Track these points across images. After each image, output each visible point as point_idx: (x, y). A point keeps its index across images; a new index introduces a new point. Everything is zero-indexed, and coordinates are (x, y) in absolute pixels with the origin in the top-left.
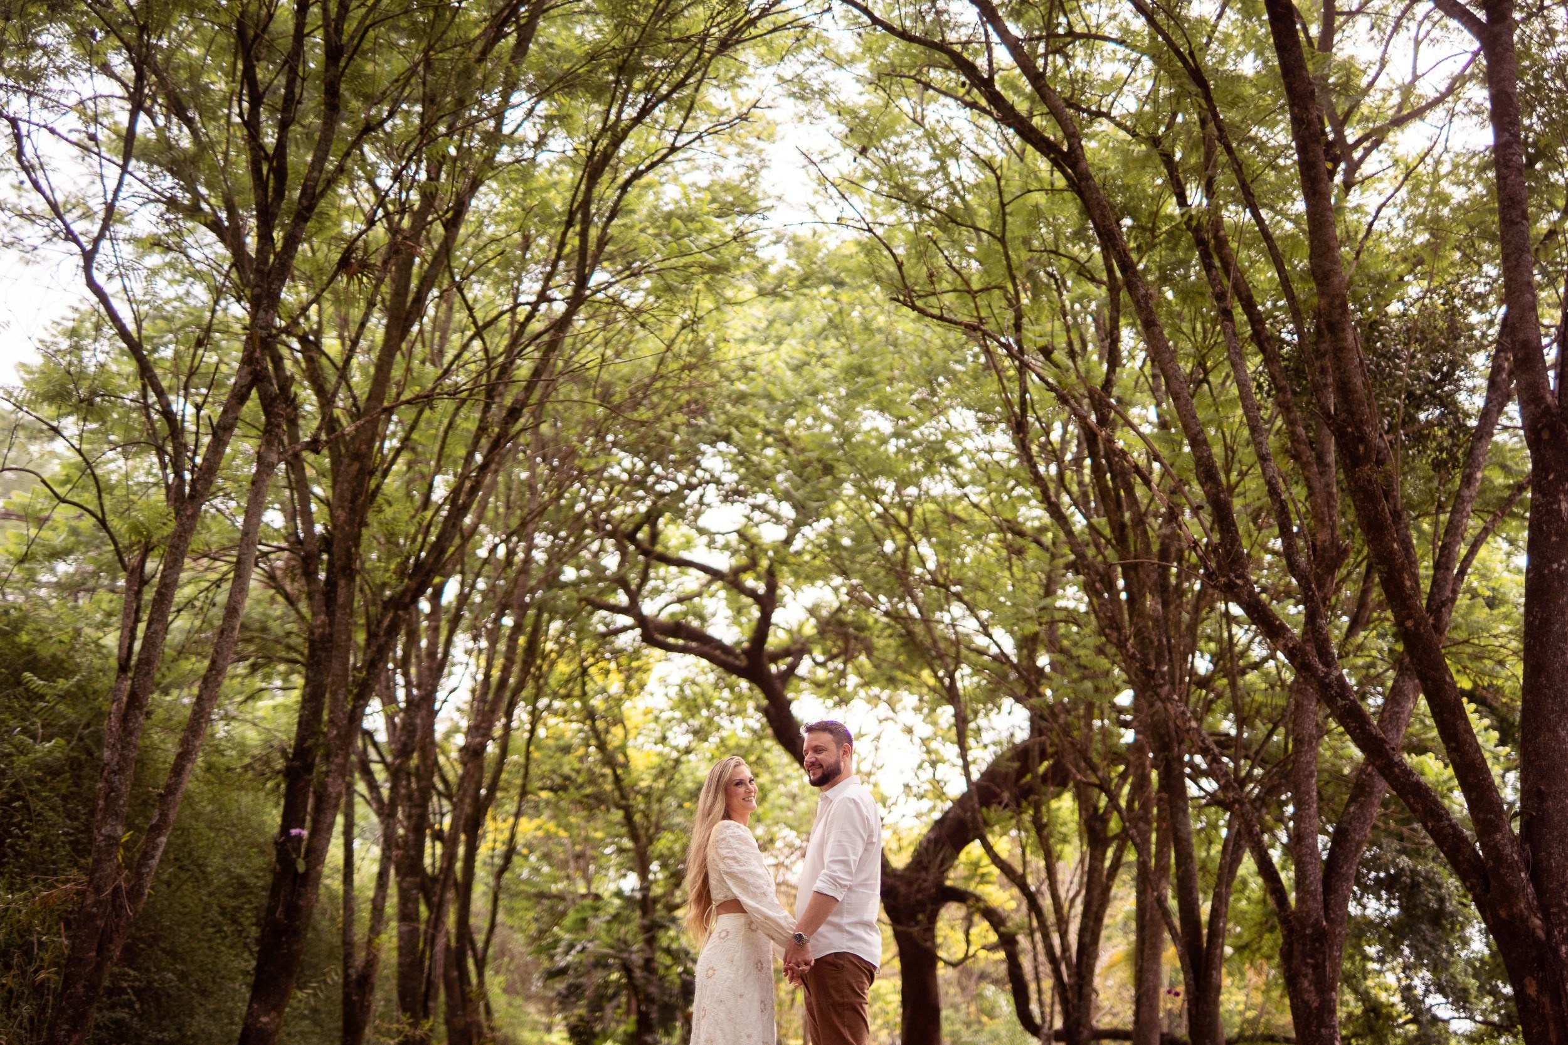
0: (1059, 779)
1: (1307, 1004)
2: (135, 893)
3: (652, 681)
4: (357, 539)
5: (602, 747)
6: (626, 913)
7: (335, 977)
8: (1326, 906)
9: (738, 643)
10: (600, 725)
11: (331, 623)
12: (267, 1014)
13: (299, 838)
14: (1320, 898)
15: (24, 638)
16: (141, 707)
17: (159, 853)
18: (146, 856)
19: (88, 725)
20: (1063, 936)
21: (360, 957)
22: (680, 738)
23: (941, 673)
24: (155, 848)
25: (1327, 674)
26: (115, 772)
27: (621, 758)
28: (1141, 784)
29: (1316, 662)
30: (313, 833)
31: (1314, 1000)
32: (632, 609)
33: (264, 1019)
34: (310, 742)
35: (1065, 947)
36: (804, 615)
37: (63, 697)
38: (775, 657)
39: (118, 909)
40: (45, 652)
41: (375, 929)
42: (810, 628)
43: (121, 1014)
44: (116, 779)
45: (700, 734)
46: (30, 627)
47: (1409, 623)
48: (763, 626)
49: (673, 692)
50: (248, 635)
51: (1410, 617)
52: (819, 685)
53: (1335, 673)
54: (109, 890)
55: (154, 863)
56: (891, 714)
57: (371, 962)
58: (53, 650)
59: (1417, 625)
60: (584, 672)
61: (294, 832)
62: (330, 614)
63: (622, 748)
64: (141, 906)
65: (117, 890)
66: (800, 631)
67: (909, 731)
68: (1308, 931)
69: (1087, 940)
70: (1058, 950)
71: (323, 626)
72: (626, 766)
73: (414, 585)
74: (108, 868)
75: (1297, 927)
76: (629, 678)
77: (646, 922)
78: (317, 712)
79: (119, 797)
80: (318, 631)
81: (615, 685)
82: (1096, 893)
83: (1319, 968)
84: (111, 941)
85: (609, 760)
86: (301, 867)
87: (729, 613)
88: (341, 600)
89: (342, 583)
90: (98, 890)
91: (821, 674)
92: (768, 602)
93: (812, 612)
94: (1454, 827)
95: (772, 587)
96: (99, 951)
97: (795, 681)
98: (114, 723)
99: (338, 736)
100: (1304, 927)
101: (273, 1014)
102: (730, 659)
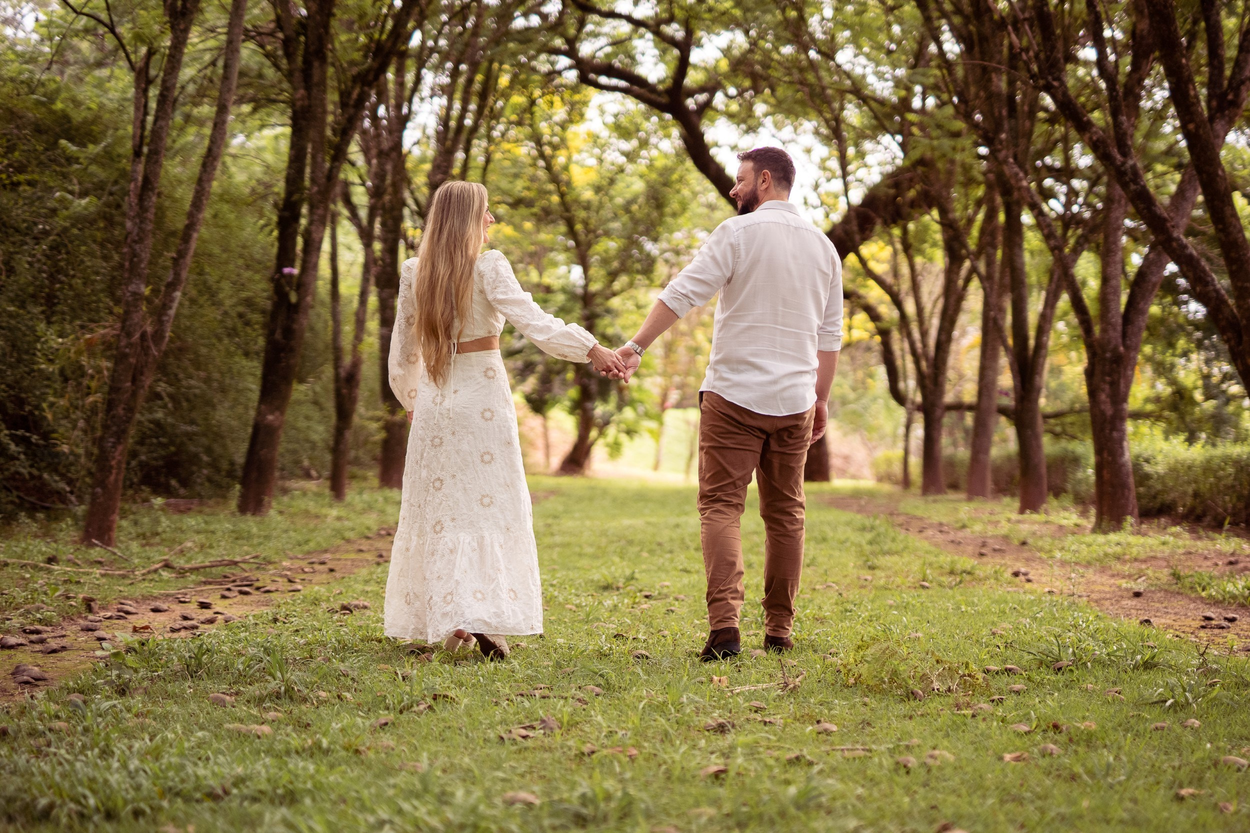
0: (928, 200)
1: (1103, 413)
2: (158, 336)
3: (591, 112)
4: (326, 26)
5: (549, 168)
6: (569, 305)
7: (328, 371)
8: (1124, 335)
9: (661, 82)
10: (548, 150)
11: (309, 96)
12: (272, 413)
13: (291, 276)
14: (1119, 328)
15: (59, 105)
16: (152, 190)
17: (175, 305)
18: (165, 307)
19: (116, 182)
20: (924, 334)
21: (347, 360)
22: (614, 157)
23: (828, 116)
24: (172, 301)
25: (1124, 163)
26: (135, 242)
27: (564, 177)
28: (991, 216)
29: (1115, 153)
30: (304, 269)
31: (1109, 410)
32: (571, 53)
33: (270, 417)
34: (296, 197)
35: (925, 345)
36: (719, 55)
37: (94, 160)
38: (691, 93)
39: (146, 350)
40: (77, 116)
41: (358, 338)
42: (724, 65)
43: (159, 415)
44: (137, 247)
45: (631, 156)
46: (64, 95)
47: (1191, 126)
48: (683, 65)
49: (610, 120)
50: (246, 80)
51: (1191, 121)
52: (731, 116)
53: (1130, 162)
54: (137, 335)
55: (172, 312)
56: (794, 136)
57: (356, 364)
58: (84, 114)
59: (1197, 127)
60: (533, 103)
61: (287, 270)
62: (308, 87)
63: (566, 168)
64: (164, 347)
65: (143, 336)
66: (716, 67)
67: (808, 151)
68: (1108, 355)
69: (943, 337)
70: (919, 345)
71: (302, 99)
72: (569, 184)
73: (376, 65)
74: (136, 318)
75: (1099, 351)
76: (572, 109)
77: (587, 312)
78: (300, 172)
79: (141, 261)
80: (299, 103)
81: (560, 113)
82: (952, 300)
83: (1114, 384)
84: (142, 374)
85: (554, 179)
86: (293, 298)
87: (656, 52)
88: (316, 79)
89: (316, 64)
90: (129, 335)
91: (734, 107)
92: (685, 47)
93: (726, 52)
94: (1217, 291)
95: (689, 33)
96: (134, 380)
97: (711, 113)
98: (134, 200)
99: (319, 192)
100: (1104, 352)
101: (277, 413)
102: (653, 97)
